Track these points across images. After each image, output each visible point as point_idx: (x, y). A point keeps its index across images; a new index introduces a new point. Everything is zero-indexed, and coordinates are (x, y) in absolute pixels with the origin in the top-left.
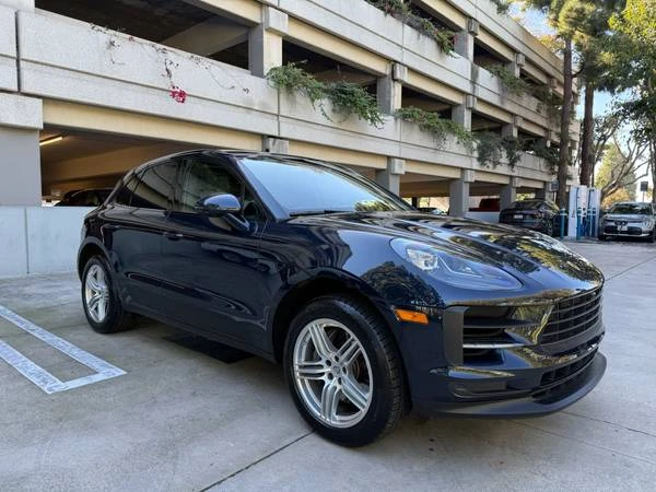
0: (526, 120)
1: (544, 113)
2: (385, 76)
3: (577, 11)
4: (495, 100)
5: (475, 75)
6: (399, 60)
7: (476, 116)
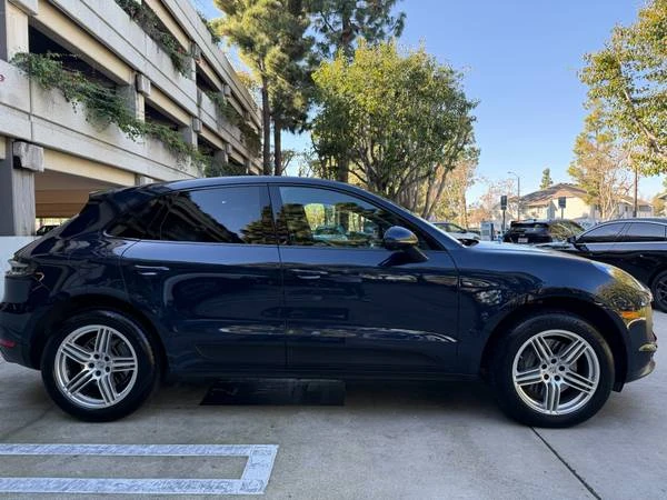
0: (234, 149)
1: (245, 144)
2: (127, 85)
3: (279, 58)
4: (213, 126)
5: (200, 99)
6: (143, 71)
7: (201, 141)
